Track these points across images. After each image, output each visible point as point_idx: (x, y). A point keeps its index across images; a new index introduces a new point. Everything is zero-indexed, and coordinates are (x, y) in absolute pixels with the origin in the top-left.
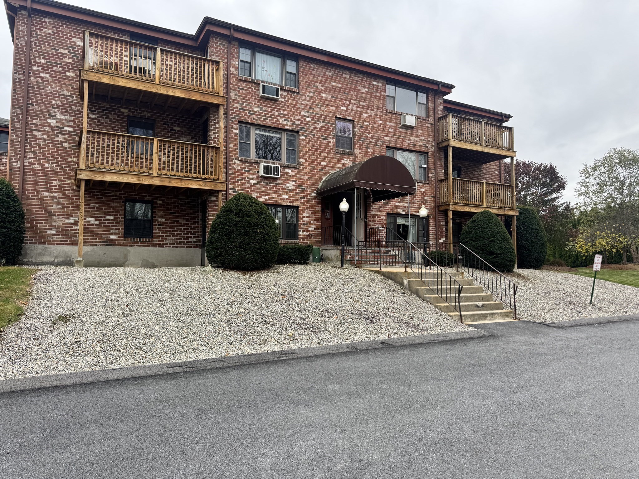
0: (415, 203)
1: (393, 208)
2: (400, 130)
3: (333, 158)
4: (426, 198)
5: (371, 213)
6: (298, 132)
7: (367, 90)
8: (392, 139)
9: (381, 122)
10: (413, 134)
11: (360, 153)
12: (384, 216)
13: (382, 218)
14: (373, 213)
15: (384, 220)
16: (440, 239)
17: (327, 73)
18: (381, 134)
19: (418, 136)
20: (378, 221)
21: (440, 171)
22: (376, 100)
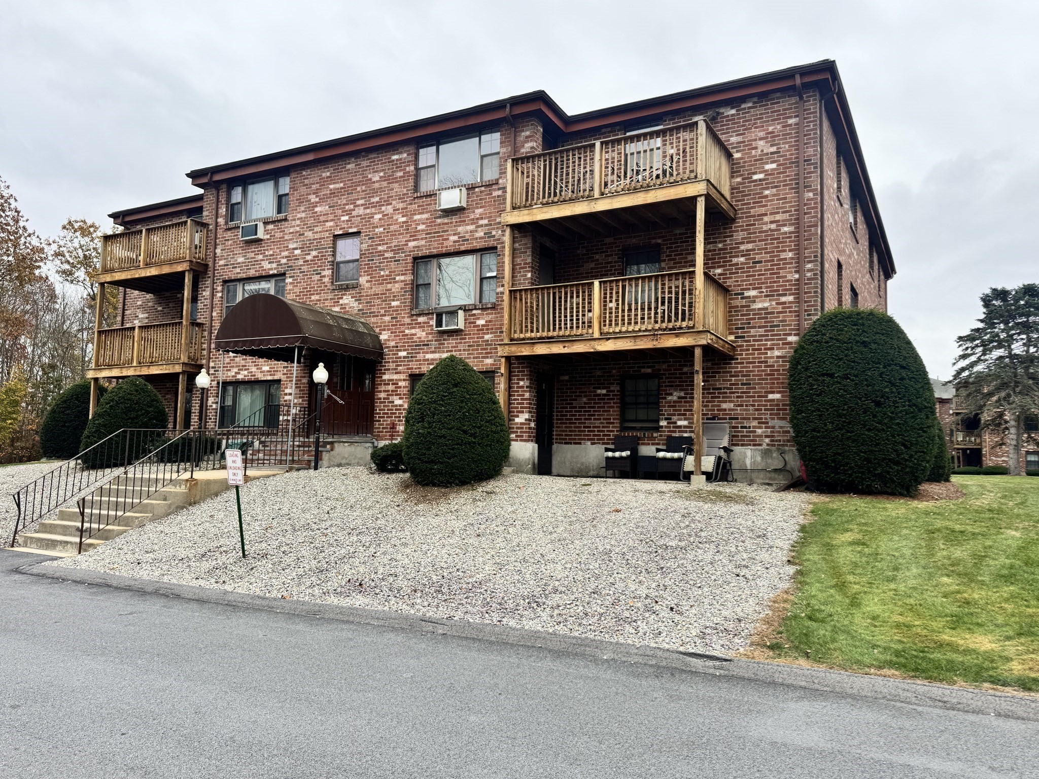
0: (464, 350)
1: (420, 364)
2: (439, 221)
3: (327, 300)
4: (487, 337)
5: (381, 377)
6: (284, 274)
7: (382, 174)
8: (423, 242)
9: (404, 219)
10: (465, 221)
11: (367, 282)
12: (404, 380)
13: (400, 384)
14: (385, 377)
15: (404, 387)
16: (518, 416)
17: (324, 175)
18: (402, 239)
19: (474, 221)
20: (392, 391)
21: (523, 276)
22: (396, 185)
